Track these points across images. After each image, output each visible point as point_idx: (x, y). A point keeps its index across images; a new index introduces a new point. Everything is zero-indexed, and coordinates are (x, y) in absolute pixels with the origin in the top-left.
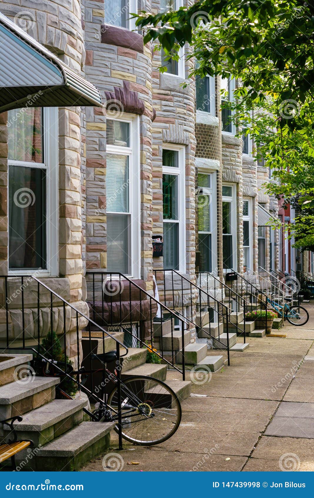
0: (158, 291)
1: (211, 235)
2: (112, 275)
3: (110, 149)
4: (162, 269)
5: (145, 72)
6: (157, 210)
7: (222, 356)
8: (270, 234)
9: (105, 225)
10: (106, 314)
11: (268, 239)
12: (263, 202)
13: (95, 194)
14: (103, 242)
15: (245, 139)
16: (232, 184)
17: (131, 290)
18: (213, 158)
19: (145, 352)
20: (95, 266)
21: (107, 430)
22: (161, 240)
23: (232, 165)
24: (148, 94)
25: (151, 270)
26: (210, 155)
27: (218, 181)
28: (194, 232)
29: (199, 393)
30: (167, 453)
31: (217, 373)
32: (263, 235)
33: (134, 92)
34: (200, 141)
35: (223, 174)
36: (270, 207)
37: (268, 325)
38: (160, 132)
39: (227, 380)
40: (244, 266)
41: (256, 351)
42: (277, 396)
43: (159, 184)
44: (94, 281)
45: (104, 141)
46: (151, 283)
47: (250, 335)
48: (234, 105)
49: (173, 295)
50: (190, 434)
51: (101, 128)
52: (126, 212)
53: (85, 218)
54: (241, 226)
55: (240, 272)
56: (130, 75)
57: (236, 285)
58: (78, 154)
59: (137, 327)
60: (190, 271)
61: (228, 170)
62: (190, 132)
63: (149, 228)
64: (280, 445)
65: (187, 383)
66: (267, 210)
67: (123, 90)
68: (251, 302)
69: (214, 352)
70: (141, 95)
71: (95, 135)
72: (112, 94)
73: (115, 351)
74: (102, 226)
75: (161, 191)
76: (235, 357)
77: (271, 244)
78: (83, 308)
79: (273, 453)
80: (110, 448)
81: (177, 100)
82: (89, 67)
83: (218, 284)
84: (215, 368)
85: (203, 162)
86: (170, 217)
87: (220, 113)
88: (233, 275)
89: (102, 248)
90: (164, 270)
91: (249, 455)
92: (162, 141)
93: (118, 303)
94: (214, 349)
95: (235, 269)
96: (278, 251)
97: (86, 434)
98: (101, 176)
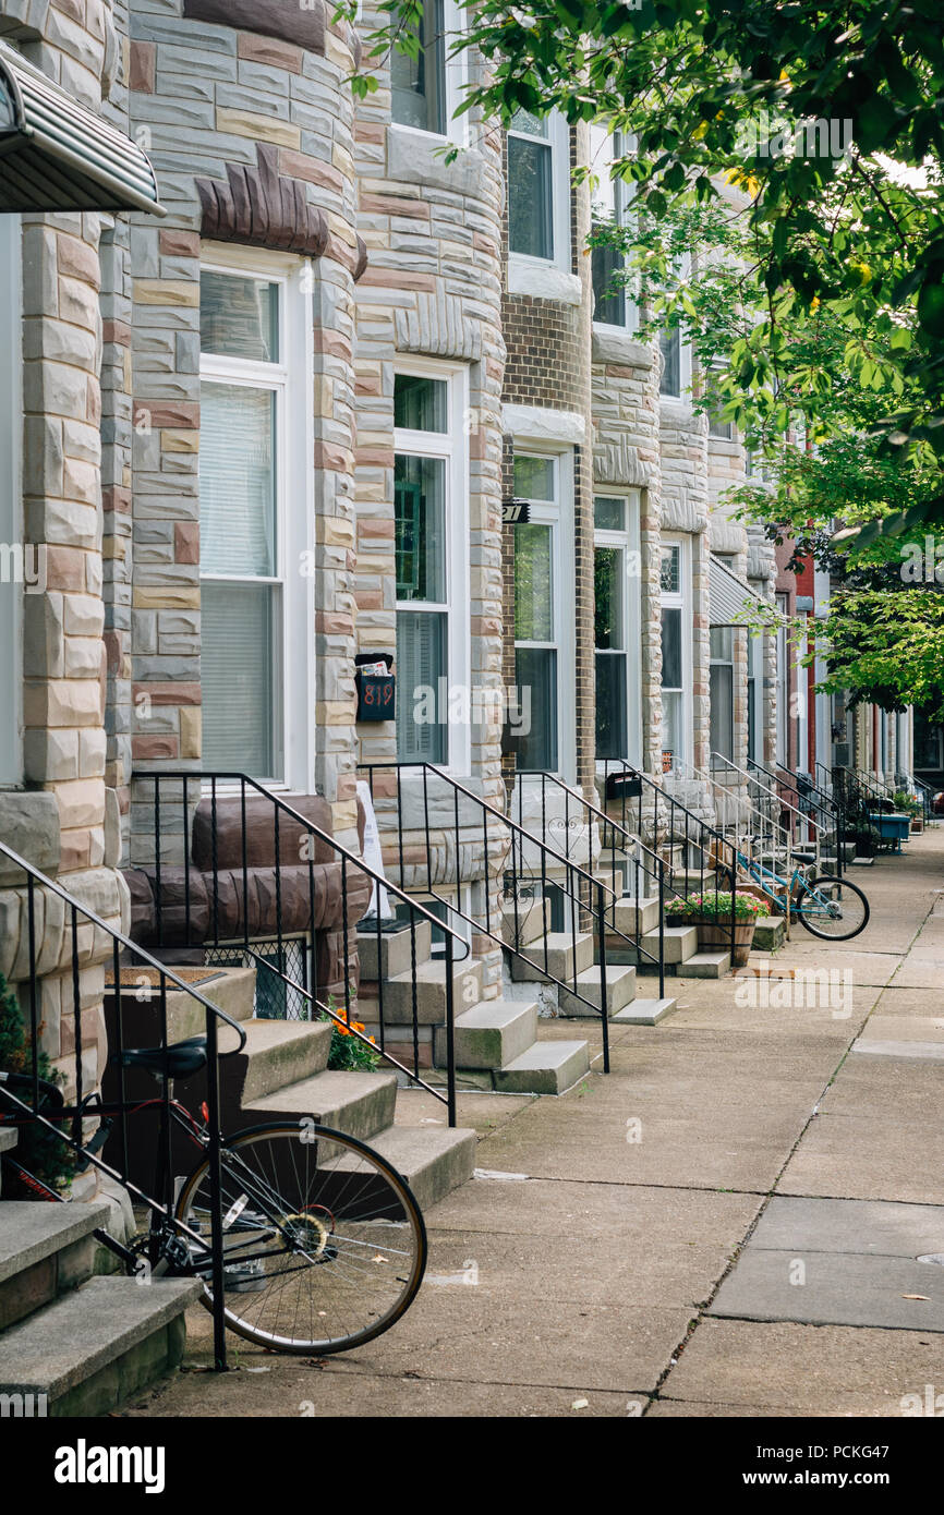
0: (380, 832)
1: (555, 651)
2: (218, 781)
3: (214, 367)
4: (393, 760)
5: (329, 118)
6: (377, 570)
7: (585, 1042)
8: (749, 651)
9: (195, 618)
10: (198, 910)
11: (743, 666)
12: (726, 549)
13: (163, 514)
14: (187, 673)
15: (670, 348)
16: (627, 490)
17: (281, 832)
18: (564, 405)
19: (324, 1033)
20: (162, 753)
21: (174, 1305)
22: (389, 667)
23: (629, 430)
24: (341, 188)
25: (348, 766)
26: (552, 396)
27: (578, 482)
28: (498, 642)
29: (501, 1167)
30: (376, 1384)
31: (566, 1098)
32: (725, 654)
33: (293, 183)
34: (522, 350)
35: (598, 458)
36: (748, 564)
37: (738, 941)
38: (386, 319)
39: (597, 1122)
40: (665, 753)
41: (698, 1026)
42: (758, 1176)
43: (381, 487)
44: (157, 802)
45: (194, 340)
46: (352, 807)
47: (680, 970)
48: (631, 237)
49: (428, 845)
50: (460, 1312)
51: (183, 299)
52: (266, 574)
53: (130, 595)
54: (656, 625)
55: (649, 772)
56: (279, 125)
57: (637, 813)
58: (91, 377)
59: (303, 950)
60: (485, 766)
61: (612, 447)
62: (485, 320)
63: (343, 628)
64: (759, 1350)
65: (461, 1134)
66: (742, 573)
67: (255, 175)
68: (686, 865)
69: (561, 1028)
70: (314, 193)
71: (164, 321)
72: (219, 187)
73: (200, 1039)
74: (186, 621)
75: (391, 508)
76: (629, 1045)
77: (751, 683)
78: (106, 891)
79: (734, 1381)
80: (186, 1364)
81: (443, 216)
82: (144, 97)
83: (577, 810)
84: (561, 1081)
85: (531, 418)
86: (420, 594)
87: (587, 262)
88: (629, 779)
89: (187, 693)
90: (398, 765)
91: (651, 1388)
92: (392, 346)
93: (238, 873)
94: (562, 1017)
95: (634, 761)
96: (774, 705)
97: (100, 1322)
98: (182, 456)
